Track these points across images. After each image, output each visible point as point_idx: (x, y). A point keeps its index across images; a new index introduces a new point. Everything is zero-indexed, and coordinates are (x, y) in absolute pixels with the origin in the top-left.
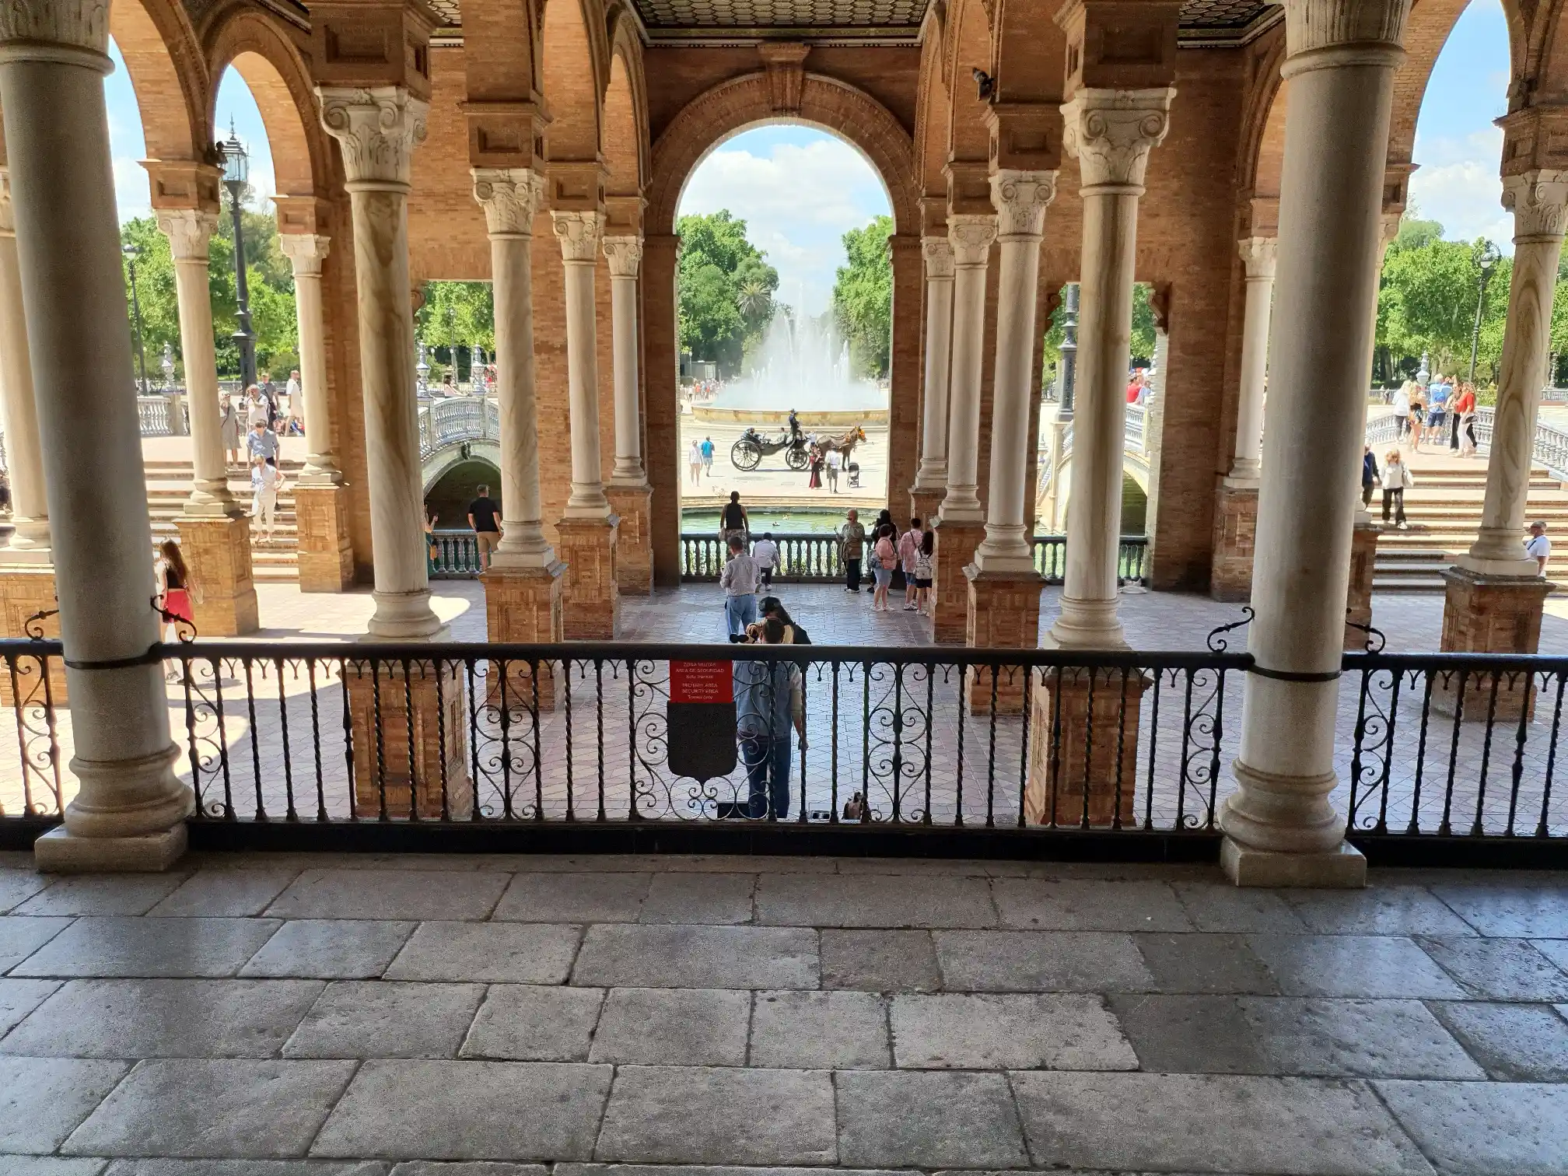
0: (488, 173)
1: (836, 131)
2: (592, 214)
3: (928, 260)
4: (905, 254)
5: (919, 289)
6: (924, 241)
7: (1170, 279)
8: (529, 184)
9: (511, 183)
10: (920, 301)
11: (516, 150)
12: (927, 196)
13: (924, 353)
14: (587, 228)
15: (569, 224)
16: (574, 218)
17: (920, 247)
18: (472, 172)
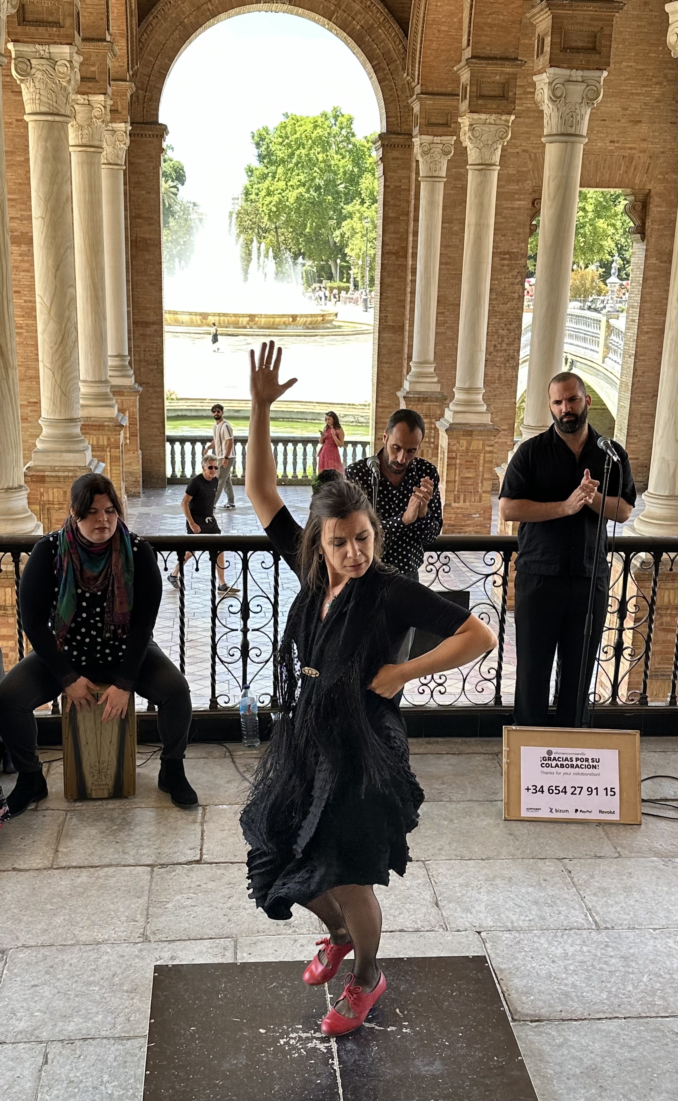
0: (27, 49)
1: (326, 21)
2: (102, 97)
3: (420, 160)
4: (396, 154)
5: (409, 190)
6: (416, 141)
7: (649, 187)
8: (70, 62)
9: (52, 61)
10: (408, 202)
11: (57, 24)
12: (422, 93)
13: (415, 255)
14: (96, 113)
15: (77, 107)
16: (82, 101)
17: (410, 146)
18: (10, 46)
